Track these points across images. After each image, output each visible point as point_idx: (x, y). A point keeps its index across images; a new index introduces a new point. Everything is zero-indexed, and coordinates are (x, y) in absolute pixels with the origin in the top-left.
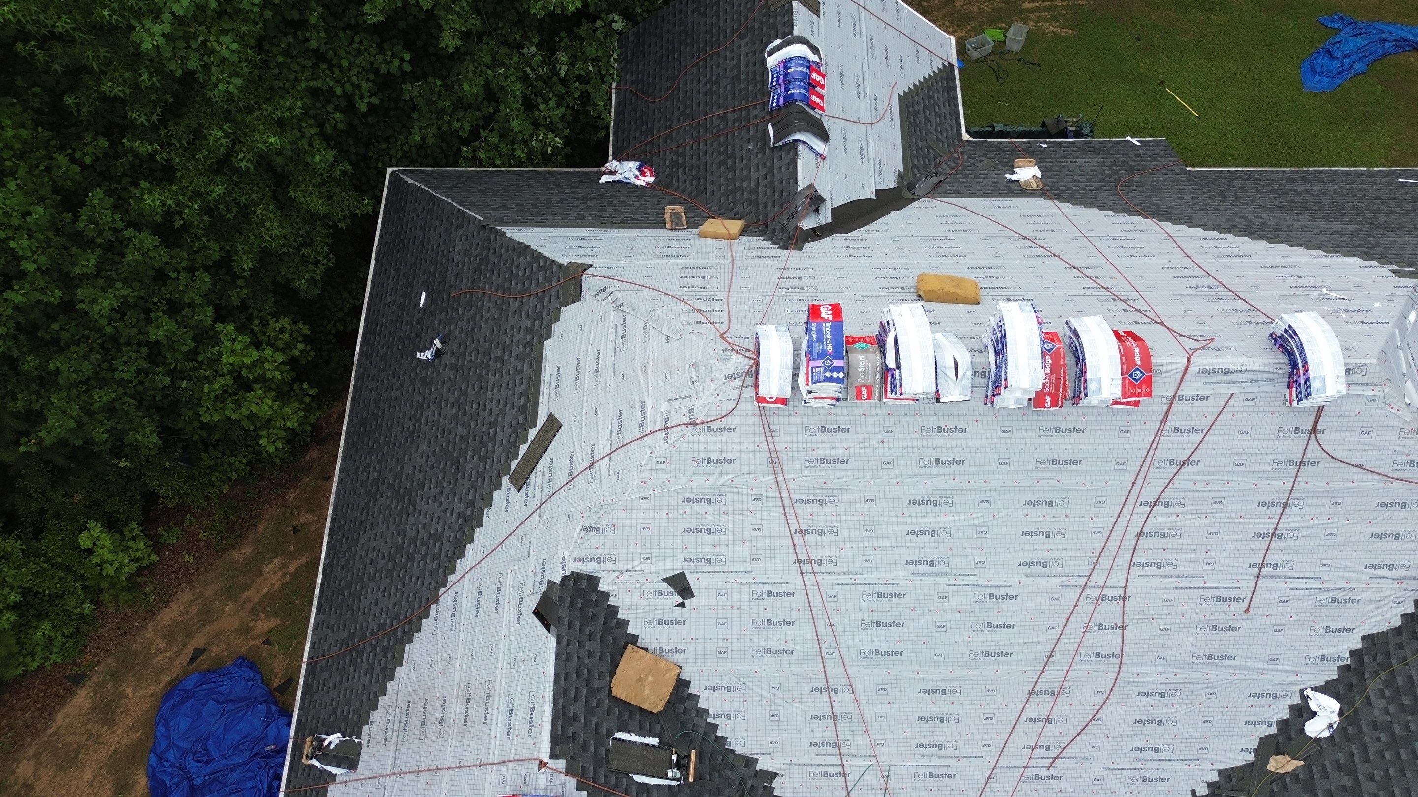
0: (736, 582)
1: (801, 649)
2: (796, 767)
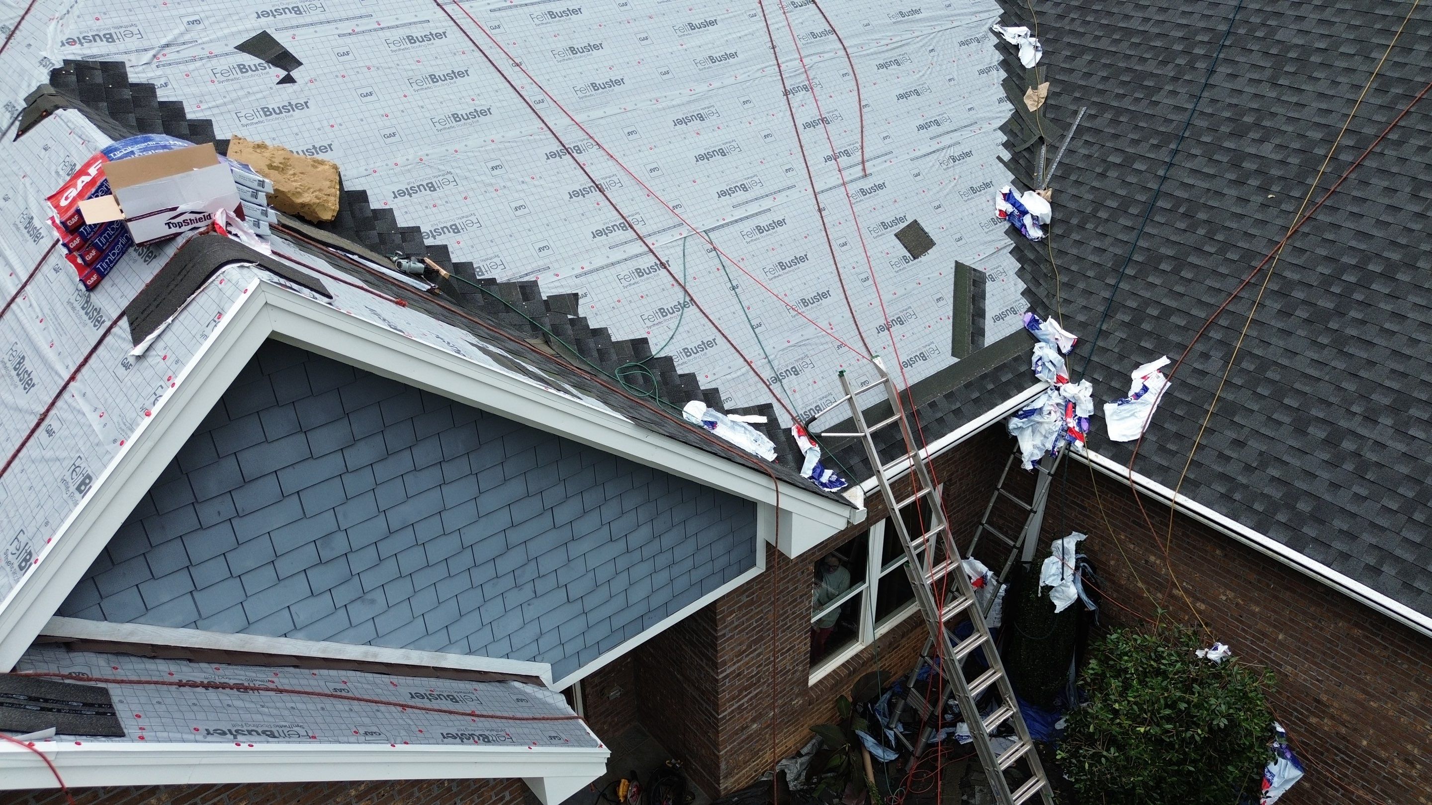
0: (354, 33)
1: (499, 104)
2: (595, 276)
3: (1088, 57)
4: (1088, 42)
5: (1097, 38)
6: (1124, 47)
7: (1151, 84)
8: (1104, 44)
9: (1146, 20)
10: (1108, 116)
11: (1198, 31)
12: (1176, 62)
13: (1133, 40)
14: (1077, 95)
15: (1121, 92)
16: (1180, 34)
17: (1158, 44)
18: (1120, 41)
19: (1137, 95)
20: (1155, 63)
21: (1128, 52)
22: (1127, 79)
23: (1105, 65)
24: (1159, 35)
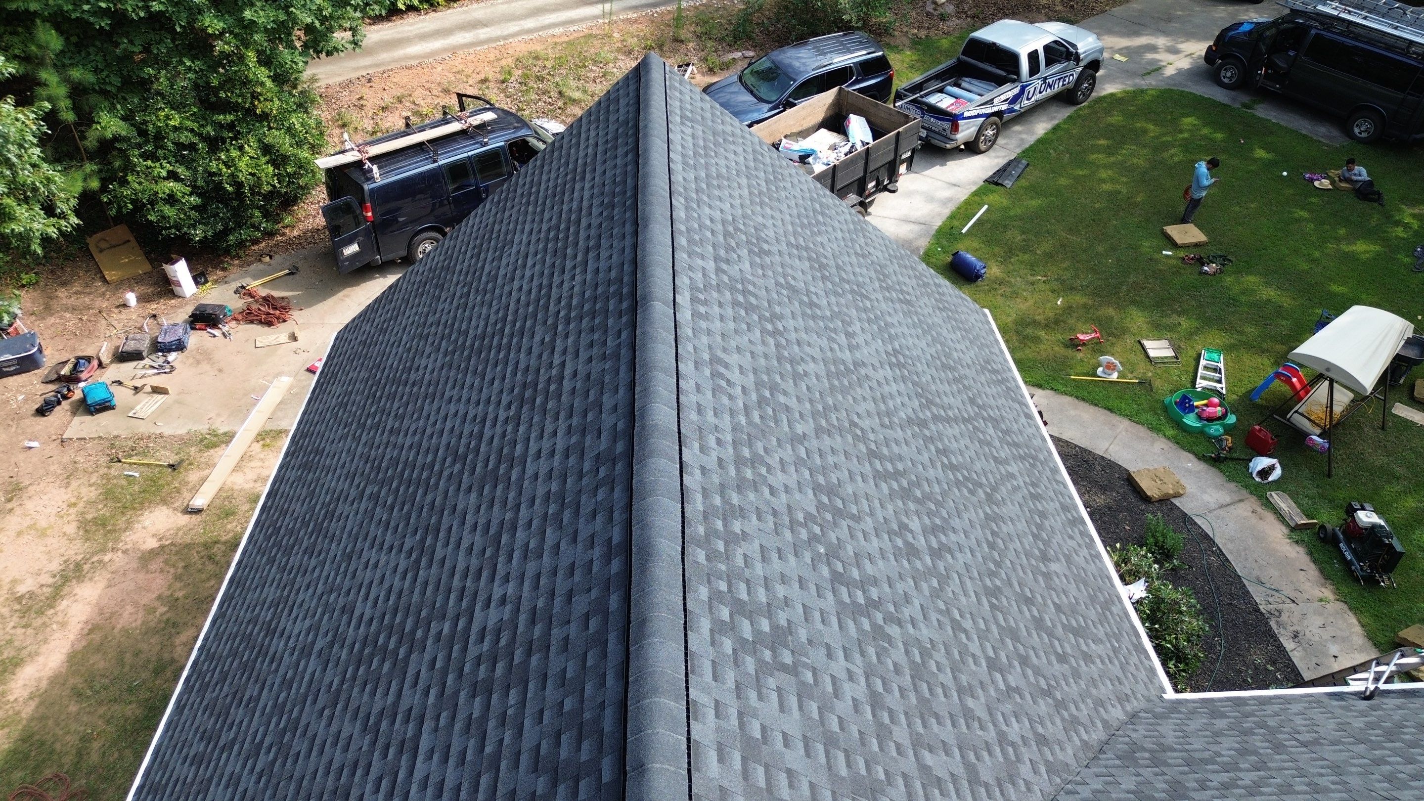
3: (928, 758)
4: (909, 764)
5: (898, 746)
6: (893, 700)
7: (916, 652)
8: (901, 734)
9: (851, 676)
10: (970, 702)
11: (840, 602)
12: (882, 623)
13: (880, 689)
14: (972, 757)
15: (940, 691)
16: (851, 624)
17: (871, 651)
18: (891, 712)
19: (934, 669)
20: (892, 650)
21: (897, 693)
22: (925, 686)
23: (925, 726)
24: (863, 654)
